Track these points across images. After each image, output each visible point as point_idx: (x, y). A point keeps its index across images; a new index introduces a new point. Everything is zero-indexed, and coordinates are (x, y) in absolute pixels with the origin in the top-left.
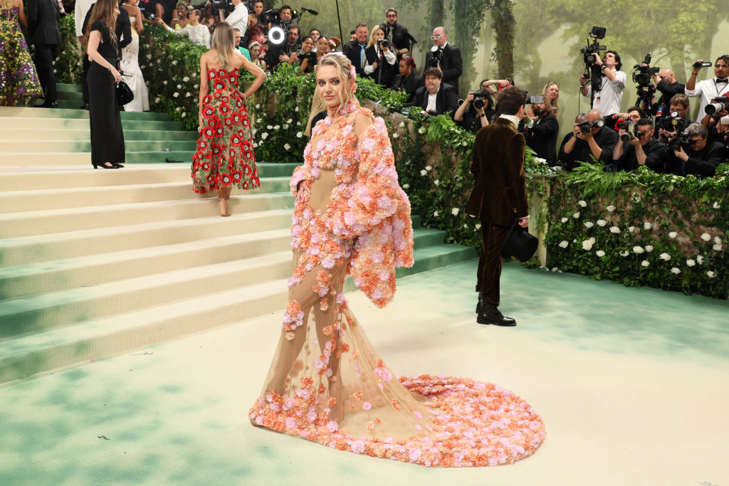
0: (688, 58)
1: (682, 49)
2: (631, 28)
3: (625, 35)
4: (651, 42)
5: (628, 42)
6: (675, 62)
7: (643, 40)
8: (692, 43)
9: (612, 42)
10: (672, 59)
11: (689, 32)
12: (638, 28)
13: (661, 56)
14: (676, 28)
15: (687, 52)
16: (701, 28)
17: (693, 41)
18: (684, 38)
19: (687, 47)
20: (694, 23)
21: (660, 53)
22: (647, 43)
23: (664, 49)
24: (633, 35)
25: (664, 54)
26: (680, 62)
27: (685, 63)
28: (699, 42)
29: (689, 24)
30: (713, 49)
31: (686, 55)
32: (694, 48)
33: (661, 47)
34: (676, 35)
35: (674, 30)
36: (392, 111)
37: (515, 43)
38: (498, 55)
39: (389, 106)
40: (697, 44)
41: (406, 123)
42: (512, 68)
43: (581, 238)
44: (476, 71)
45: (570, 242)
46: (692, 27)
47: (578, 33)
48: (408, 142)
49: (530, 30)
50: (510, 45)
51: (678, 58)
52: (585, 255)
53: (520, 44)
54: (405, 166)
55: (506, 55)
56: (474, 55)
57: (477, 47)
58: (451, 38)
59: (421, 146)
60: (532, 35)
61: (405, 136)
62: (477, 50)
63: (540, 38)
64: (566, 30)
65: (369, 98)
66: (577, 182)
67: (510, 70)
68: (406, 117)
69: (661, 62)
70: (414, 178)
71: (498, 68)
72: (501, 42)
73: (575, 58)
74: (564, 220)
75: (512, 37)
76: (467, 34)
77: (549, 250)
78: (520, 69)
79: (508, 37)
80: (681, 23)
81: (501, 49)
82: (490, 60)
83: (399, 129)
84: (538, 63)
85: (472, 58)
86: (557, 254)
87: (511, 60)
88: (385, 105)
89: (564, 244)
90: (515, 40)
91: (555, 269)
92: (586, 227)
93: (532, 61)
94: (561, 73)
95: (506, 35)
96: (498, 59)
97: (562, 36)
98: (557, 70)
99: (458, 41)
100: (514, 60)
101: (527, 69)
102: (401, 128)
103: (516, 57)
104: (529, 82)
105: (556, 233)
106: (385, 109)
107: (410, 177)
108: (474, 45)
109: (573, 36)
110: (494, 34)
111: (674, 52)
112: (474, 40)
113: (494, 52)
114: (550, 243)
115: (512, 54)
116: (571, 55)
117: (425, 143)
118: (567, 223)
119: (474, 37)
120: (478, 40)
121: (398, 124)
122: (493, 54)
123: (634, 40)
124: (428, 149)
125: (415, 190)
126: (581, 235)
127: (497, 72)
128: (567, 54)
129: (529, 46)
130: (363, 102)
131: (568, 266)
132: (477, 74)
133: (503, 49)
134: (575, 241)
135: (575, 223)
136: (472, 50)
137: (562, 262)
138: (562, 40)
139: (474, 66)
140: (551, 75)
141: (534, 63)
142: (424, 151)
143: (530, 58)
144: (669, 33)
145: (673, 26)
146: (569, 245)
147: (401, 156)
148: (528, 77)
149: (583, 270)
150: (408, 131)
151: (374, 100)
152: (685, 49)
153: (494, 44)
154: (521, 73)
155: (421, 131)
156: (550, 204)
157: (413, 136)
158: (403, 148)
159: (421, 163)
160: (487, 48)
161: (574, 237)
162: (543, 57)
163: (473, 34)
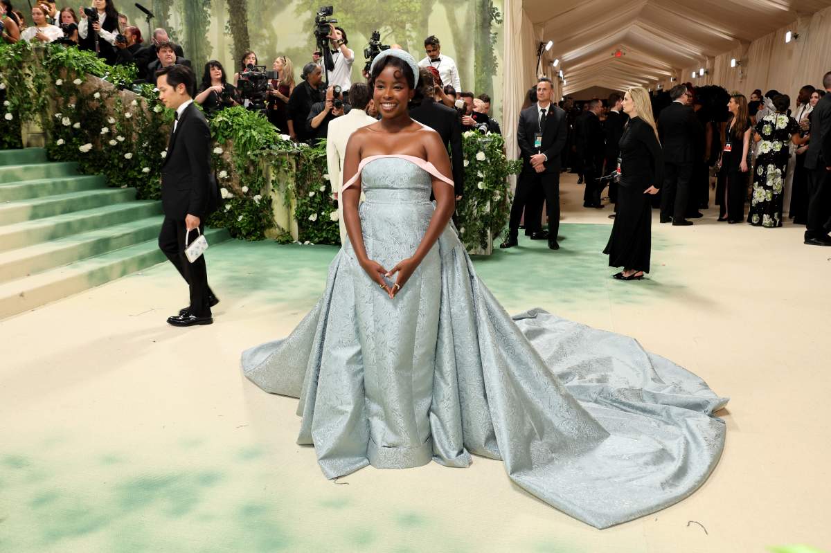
0: (409, 36)
1: (403, 28)
2: (358, 5)
3: (354, 12)
4: (377, 21)
5: (356, 19)
6: (399, 40)
7: (370, 18)
8: (412, 22)
9: (342, 19)
10: (396, 37)
11: (409, 12)
12: (365, 6)
13: (386, 33)
14: (397, 7)
15: (408, 30)
16: (418, 8)
17: (413, 20)
18: (405, 17)
19: (408, 26)
20: (413, 3)
21: (386, 31)
22: (374, 21)
23: (388, 27)
24: (361, 12)
25: (389, 32)
26: (403, 40)
27: (408, 41)
28: (417, 21)
29: (408, 3)
30: (429, 28)
31: (408, 33)
32: (414, 26)
33: (387, 25)
34: (398, 14)
35: (396, 9)
36: (121, 88)
37: (249, 16)
38: (232, 28)
39: (116, 82)
40: (416, 24)
41: (139, 102)
42: (248, 42)
43: (329, 210)
44: (211, 45)
45: (319, 214)
46: (410, 6)
47: (310, 8)
48: (144, 122)
49: (263, 3)
50: (244, 18)
51: (402, 36)
52: (334, 225)
53: (254, 17)
54: (142, 148)
55: (242, 29)
56: (207, 28)
57: (209, 19)
58: (180, 8)
59: (158, 126)
60: (265, 8)
61: (139, 115)
62: (210, 22)
63: (274, 12)
64: (298, 5)
65: (92, 73)
66: (320, 155)
67: (246, 44)
68: (139, 94)
69: (387, 39)
70: (154, 161)
71: (233, 42)
72: (234, 15)
73: (309, 33)
74: (311, 194)
75: (245, 11)
76: (197, 5)
77: (300, 225)
78: (256, 44)
79: (241, 10)
80: (402, 3)
81: (235, 22)
82: (225, 34)
83: (131, 108)
84: (273, 38)
85: (205, 31)
86: (308, 227)
87: (247, 35)
88: (113, 82)
89: (313, 218)
90: (248, 13)
91: (307, 243)
92: (332, 200)
93: (267, 35)
94: (298, 49)
95: (239, 8)
96: (233, 32)
97: (295, 11)
98: (293, 46)
99: (188, 12)
100: (249, 34)
101: (263, 43)
102: (134, 106)
103: (251, 30)
104: (266, 57)
105: (304, 208)
106: (113, 87)
107: (149, 159)
108: (205, 18)
109: (305, 12)
110: (227, 6)
111: (397, 30)
112: (206, 12)
113: (228, 25)
114: (300, 218)
115: (247, 28)
116: (305, 30)
117: (163, 122)
118: (315, 196)
119: (205, 9)
120: (209, 11)
121: (130, 102)
122: (227, 28)
123: (361, 17)
124: (166, 129)
125: (156, 174)
126: (328, 207)
127: (233, 47)
128: (301, 30)
129: (263, 20)
130: (85, 78)
131: (319, 238)
132: (212, 48)
133: (237, 22)
134: (323, 213)
135: (322, 196)
136: (205, 22)
137: (313, 235)
138: (295, 15)
139: (208, 39)
140: (288, 50)
141: (269, 38)
142: (163, 131)
143: (265, 32)
144: (391, 11)
145: (395, 5)
146: (318, 218)
147: (137, 137)
148: (265, 53)
149: (333, 241)
150: (142, 110)
151: (98, 75)
152: (407, 28)
153: (227, 17)
154: (257, 47)
155: (157, 109)
156: (297, 180)
157: (148, 116)
158: (138, 128)
159: (160, 144)
160: (220, 21)
161: (321, 210)
162: (278, 32)
163: (204, 5)
